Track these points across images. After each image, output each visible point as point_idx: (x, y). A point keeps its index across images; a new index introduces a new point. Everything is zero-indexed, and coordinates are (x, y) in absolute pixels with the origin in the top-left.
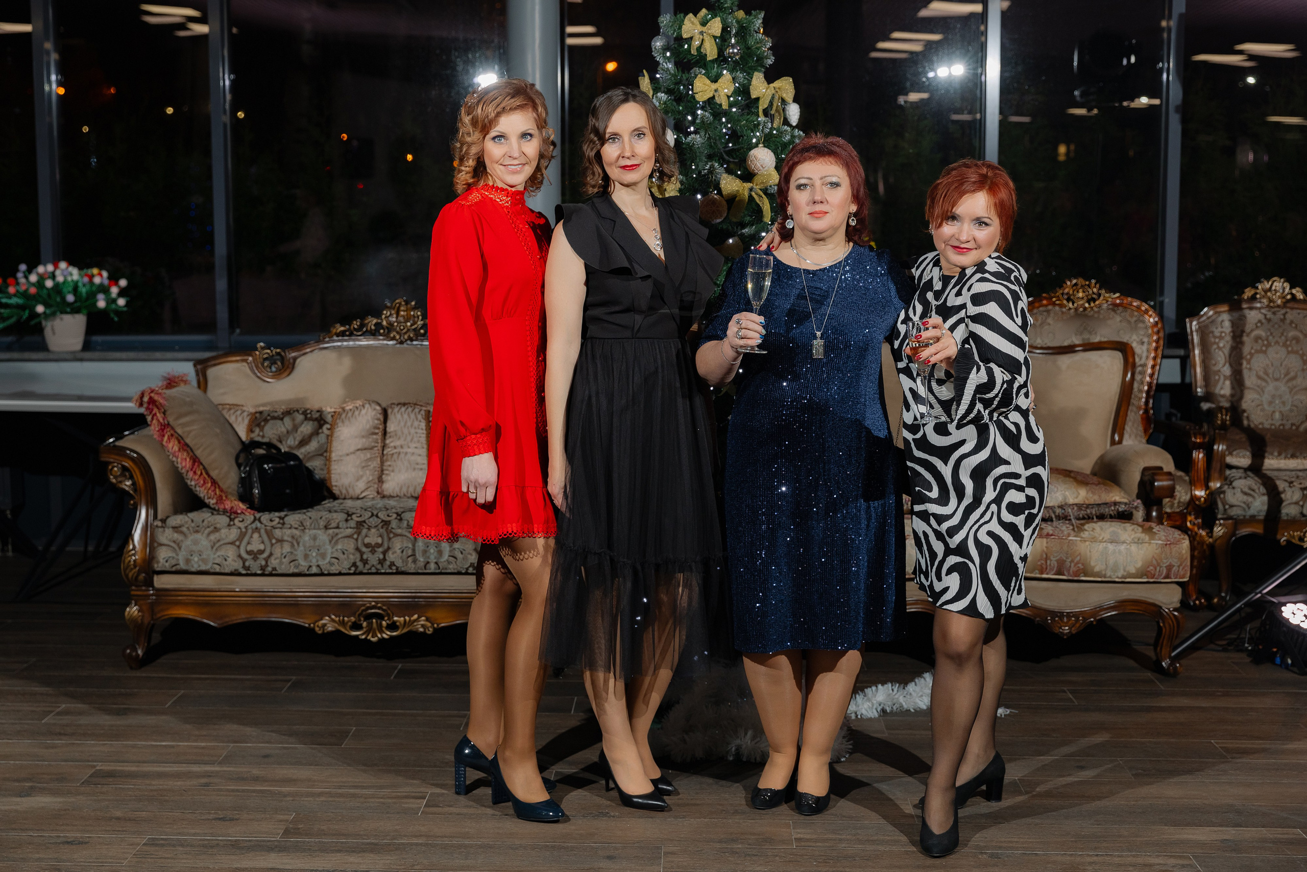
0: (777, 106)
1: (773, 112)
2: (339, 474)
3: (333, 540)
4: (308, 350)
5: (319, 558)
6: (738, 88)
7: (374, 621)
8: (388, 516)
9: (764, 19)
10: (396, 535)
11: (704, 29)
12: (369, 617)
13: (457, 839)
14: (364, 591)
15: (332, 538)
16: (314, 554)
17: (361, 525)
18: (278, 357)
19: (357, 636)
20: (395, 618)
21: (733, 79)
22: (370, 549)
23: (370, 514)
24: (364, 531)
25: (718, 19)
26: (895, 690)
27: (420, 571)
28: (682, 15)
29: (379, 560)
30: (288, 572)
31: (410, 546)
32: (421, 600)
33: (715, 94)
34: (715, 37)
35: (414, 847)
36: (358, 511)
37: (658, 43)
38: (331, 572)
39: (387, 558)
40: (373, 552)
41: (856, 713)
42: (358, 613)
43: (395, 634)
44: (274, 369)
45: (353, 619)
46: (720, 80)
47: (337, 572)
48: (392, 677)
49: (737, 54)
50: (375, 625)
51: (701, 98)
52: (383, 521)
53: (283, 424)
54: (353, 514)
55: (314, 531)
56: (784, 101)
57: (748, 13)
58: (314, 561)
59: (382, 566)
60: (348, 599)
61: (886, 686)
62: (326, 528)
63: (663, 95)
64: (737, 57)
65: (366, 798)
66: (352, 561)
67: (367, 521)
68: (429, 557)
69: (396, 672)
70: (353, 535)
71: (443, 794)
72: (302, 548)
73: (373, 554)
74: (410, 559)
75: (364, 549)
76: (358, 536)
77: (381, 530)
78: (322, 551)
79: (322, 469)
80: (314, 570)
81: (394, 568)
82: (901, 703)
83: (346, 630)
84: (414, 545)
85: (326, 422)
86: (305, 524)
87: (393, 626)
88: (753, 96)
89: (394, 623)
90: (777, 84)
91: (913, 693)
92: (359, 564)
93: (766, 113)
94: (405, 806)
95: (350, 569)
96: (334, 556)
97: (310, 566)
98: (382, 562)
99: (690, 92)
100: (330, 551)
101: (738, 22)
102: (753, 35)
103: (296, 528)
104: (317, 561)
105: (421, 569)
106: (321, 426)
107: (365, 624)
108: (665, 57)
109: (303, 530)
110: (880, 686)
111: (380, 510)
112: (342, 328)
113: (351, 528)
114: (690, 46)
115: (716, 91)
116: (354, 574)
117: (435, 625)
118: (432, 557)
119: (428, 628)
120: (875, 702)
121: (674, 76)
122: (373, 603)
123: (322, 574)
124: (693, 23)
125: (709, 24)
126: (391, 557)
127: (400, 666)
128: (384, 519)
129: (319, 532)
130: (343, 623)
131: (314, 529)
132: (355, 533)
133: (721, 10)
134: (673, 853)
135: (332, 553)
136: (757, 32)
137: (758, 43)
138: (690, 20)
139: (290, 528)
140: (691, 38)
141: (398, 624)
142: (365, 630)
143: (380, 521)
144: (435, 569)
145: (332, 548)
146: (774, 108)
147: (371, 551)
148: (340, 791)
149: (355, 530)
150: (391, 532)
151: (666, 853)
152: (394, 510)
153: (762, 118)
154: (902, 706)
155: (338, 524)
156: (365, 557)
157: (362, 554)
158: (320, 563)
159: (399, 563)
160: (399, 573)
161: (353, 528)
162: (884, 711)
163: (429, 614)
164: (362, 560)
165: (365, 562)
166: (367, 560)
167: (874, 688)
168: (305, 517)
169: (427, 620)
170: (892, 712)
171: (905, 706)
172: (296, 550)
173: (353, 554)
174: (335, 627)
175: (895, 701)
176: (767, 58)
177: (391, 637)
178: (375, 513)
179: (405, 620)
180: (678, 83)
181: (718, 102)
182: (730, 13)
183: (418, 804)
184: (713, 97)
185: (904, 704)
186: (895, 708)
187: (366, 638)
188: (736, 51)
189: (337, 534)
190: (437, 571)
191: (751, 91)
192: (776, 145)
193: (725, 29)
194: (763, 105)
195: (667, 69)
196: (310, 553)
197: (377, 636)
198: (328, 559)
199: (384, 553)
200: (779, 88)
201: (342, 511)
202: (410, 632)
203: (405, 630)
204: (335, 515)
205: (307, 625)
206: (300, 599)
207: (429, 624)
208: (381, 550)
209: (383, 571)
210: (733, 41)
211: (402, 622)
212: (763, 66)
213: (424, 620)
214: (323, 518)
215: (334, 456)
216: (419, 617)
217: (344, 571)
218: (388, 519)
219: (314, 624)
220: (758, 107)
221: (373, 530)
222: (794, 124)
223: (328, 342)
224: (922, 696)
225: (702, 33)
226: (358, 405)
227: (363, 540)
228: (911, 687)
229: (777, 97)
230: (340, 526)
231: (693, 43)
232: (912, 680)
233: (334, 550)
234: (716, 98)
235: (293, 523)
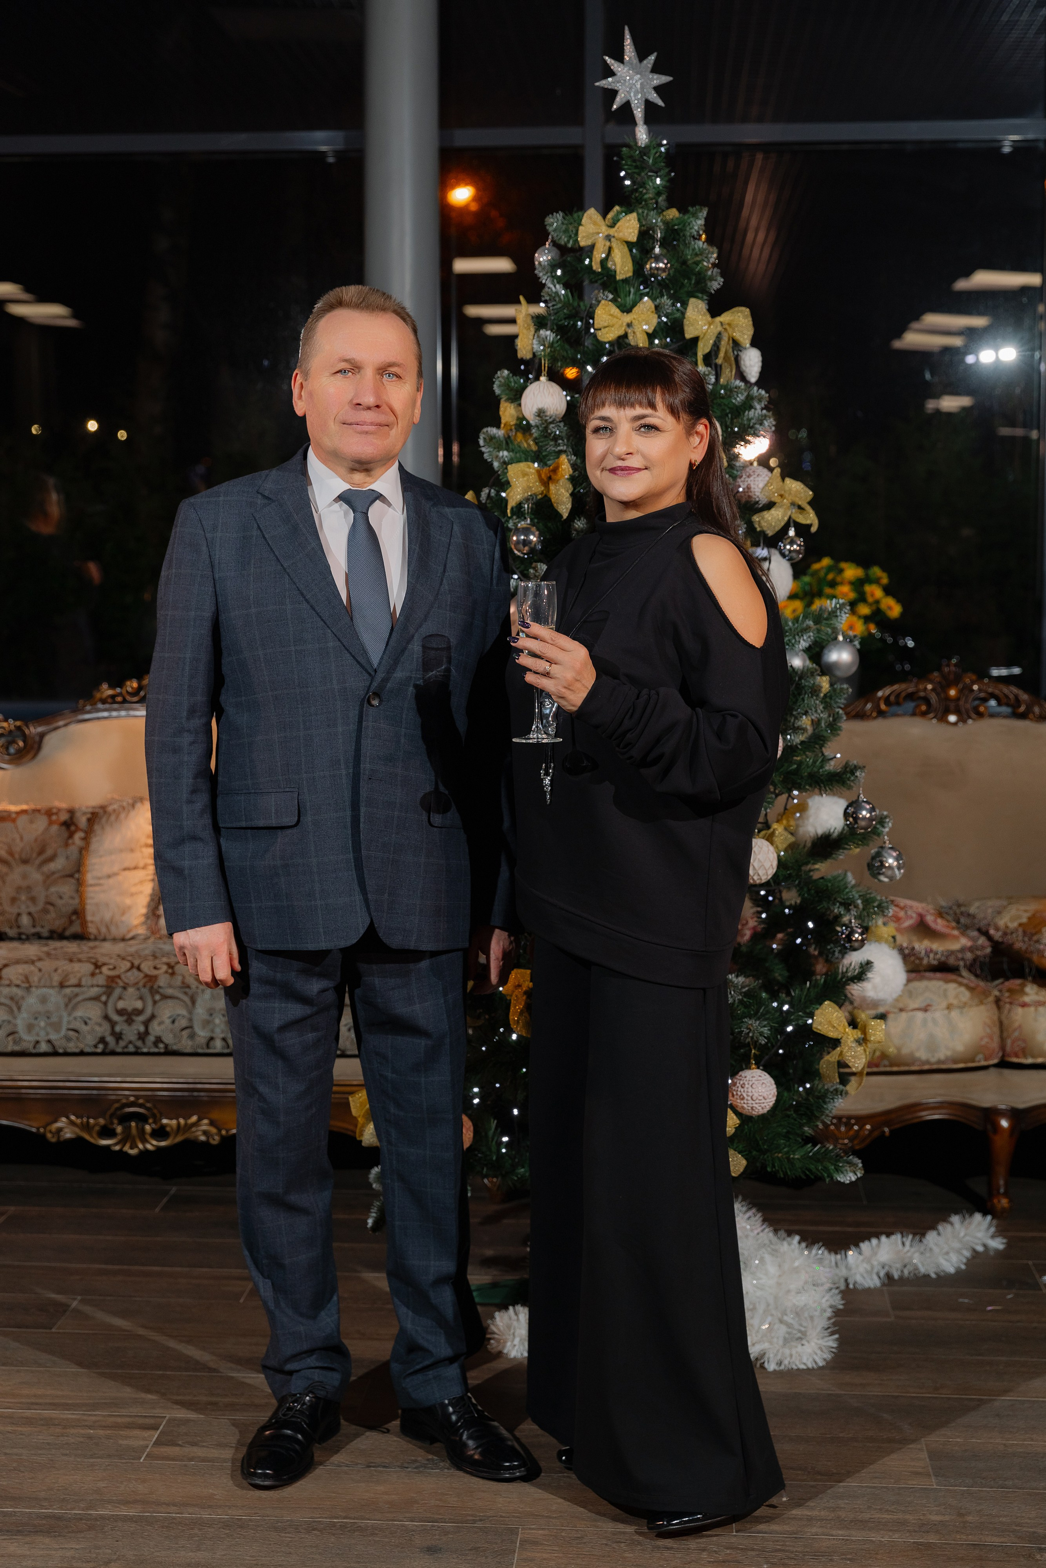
0: (726, 352)
1: (719, 361)
2: (97, 905)
3: (70, 1003)
4: (61, 723)
5: (49, 1029)
6: (666, 323)
7: (133, 1124)
8: (155, 968)
9: (706, 219)
10: (165, 997)
11: (612, 232)
12: (125, 1119)
13: (190, 1510)
14: (119, 1079)
15: (70, 1000)
16: (42, 1024)
17: (113, 981)
18: (19, 733)
19: (108, 1147)
20: (165, 1121)
21: (657, 307)
22: (125, 1018)
23: (128, 965)
24: (117, 992)
25: (634, 215)
26: (908, 1243)
27: (200, 1051)
28: (580, 213)
29: (139, 1034)
30: (5, 1050)
31: (184, 1012)
32: (202, 1094)
33: (629, 331)
34: (630, 245)
35: (120, 1524)
36: (112, 961)
37: (543, 257)
38: (69, 1050)
39: (150, 1030)
40: (130, 1021)
41: (846, 1280)
42: (109, 1113)
43: (163, 1144)
44: (12, 750)
45: (102, 1121)
46: (635, 310)
47: (77, 1050)
48: (157, 1210)
49: (663, 270)
50: (134, 1131)
51: (607, 336)
52: (146, 976)
53: (16, 828)
54: (104, 964)
55: (45, 990)
56: (736, 345)
57: (683, 210)
58: (42, 1033)
59: (144, 1042)
60: (95, 1092)
61: (893, 1237)
62: (62, 986)
63: (548, 333)
64: (664, 275)
65: (65, 1427)
66: (99, 1035)
67: (123, 977)
68: (212, 1031)
69: (165, 1200)
70: (100, 996)
71: (187, 1421)
72: (24, 1015)
73: (130, 1024)
74: (185, 1033)
75: (115, 1017)
76: (108, 997)
77: (143, 990)
78: (54, 1019)
79: (72, 898)
80: (44, 1047)
81: (161, 1045)
82: (915, 1265)
83: (92, 1136)
84: (190, 1013)
85: (78, 829)
86: (31, 979)
87: (161, 1133)
88: (688, 335)
89: (163, 1127)
90: (726, 317)
91: (935, 1248)
92: (110, 1039)
93: (708, 359)
94: (125, 1442)
95: (96, 1046)
96: (71, 1027)
97: (37, 1042)
98: (142, 1036)
99: (592, 330)
100: (65, 1019)
101: (666, 223)
102: (690, 243)
103: (18, 986)
104: (47, 1034)
105: (203, 1048)
106: (71, 835)
107: (119, 1129)
108: (554, 277)
109: (28, 989)
110: (883, 1238)
111: (145, 959)
112: (110, 692)
113: (98, 986)
114: (591, 261)
115: (629, 325)
116: (103, 1054)
117: (224, 1132)
118: (218, 1030)
119: (212, 1136)
120: (875, 1263)
121: (566, 305)
122: (132, 1099)
123: (55, 1054)
124: (595, 223)
125: (618, 224)
126: (156, 1029)
127: (174, 1189)
128: (149, 973)
129: (51, 991)
130: (87, 1127)
131: (45, 987)
132: (104, 993)
133: (641, 203)
134: (535, 1543)
135: (69, 1022)
136: (696, 239)
137: (697, 255)
138: (591, 218)
139: (9, 985)
140: (592, 247)
141: (168, 1129)
142: (119, 1137)
143: (142, 975)
144: (223, 1048)
145: (69, 1015)
146: (722, 354)
147: (126, 1021)
148: (28, 1413)
149: (104, 989)
150: (158, 992)
151: (524, 1542)
152: (165, 960)
153: (701, 368)
154: (917, 1269)
155: (80, 980)
156: (118, 1029)
157: (113, 1024)
158: (53, 1037)
159: (168, 1039)
160: (169, 1052)
161: (102, 986)
162: (889, 1276)
163: (216, 1115)
164: (113, 1033)
165: (118, 1037)
166: (121, 1034)
167: (874, 1241)
168: (32, 968)
169: (212, 1123)
170: (901, 1278)
171: (923, 1270)
172: (15, 1018)
173: (100, 1025)
174: (76, 1133)
175: (907, 1261)
176: (712, 279)
177: (159, 1149)
178: (136, 963)
179: (179, 1124)
180: (575, 315)
181: (632, 343)
182: (654, 209)
183: (144, 1439)
184: (626, 336)
185: (920, 1266)
186: (906, 1272)
187: (121, 1150)
188: (661, 265)
189: (77, 995)
190: (226, 1051)
191: (686, 328)
192: (724, 410)
193: (645, 234)
194: (703, 349)
195: (557, 293)
196: (36, 1022)
197: (137, 1147)
198: (63, 1032)
199: (146, 1024)
200: (729, 324)
201: (89, 960)
202: (186, 1142)
203: (179, 1139)
204: (76, 966)
205: (34, 1130)
206: (23, 1091)
207: (214, 1130)
208: (141, 1018)
209: (145, 1050)
210: (657, 250)
211: (175, 1127)
212: (704, 291)
213: (206, 1125)
214: (59, 971)
215: (89, 878)
216: (200, 1119)
217: (88, 1050)
218: (155, 972)
219: (45, 1128)
220: (696, 354)
221: (131, 990)
222: (753, 380)
223: (89, 712)
224: (947, 1253)
225: (608, 238)
226: (125, 804)
227: (115, 1004)
228: (931, 1237)
229: (725, 339)
230: (83, 983)
231: (595, 253)
232: (933, 1227)
233: (71, 1018)
234: (630, 337)
235: (13, 978)
